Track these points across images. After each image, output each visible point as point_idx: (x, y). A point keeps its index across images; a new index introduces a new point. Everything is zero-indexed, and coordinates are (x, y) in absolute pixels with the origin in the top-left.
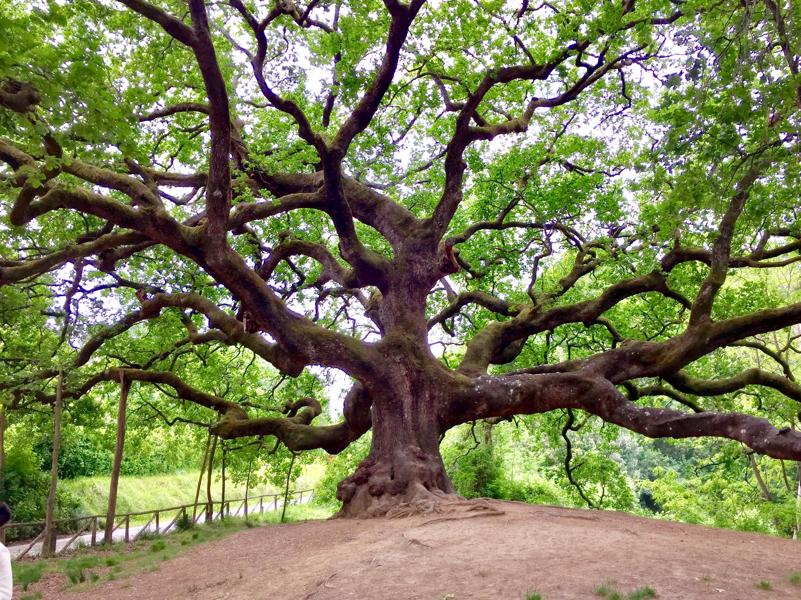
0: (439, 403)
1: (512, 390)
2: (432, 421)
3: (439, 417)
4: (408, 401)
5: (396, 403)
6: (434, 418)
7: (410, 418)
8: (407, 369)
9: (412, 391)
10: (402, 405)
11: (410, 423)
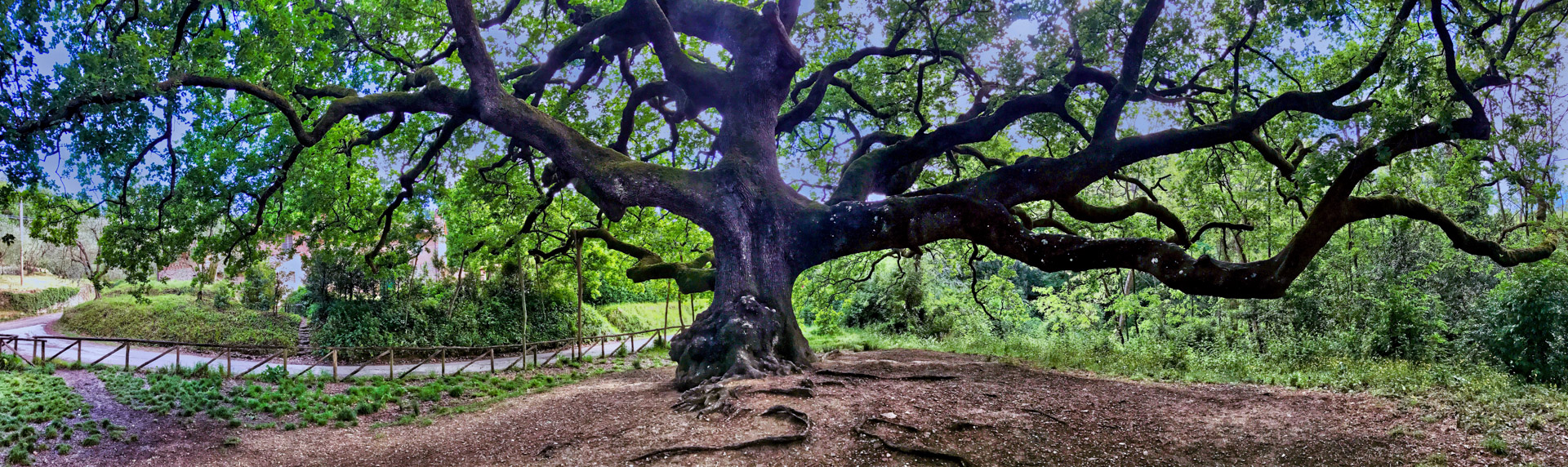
0: (786, 239)
1: (876, 218)
2: (777, 262)
3: (786, 256)
4: (745, 239)
5: (732, 242)
6: (779, 258)
7: (748, 260)
8: (742, 200)
9: (750, 225)
10: (739, 244)
11: (749, 266)
